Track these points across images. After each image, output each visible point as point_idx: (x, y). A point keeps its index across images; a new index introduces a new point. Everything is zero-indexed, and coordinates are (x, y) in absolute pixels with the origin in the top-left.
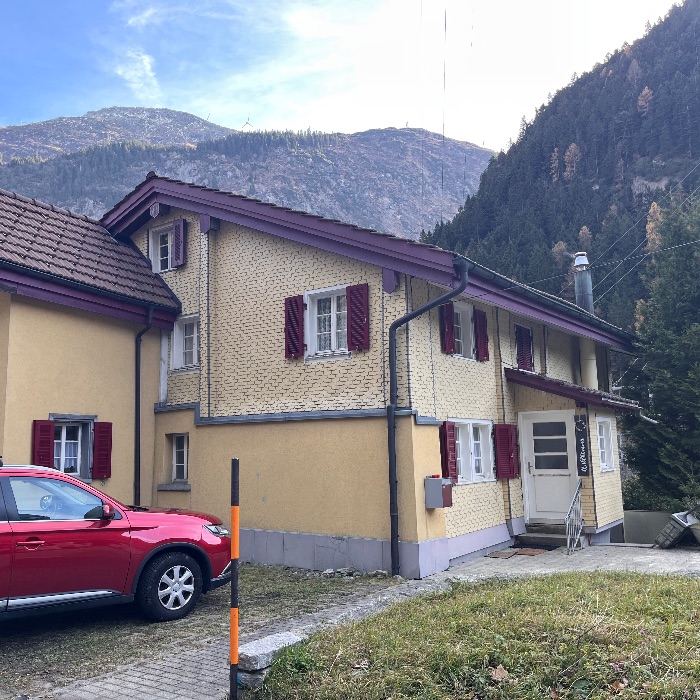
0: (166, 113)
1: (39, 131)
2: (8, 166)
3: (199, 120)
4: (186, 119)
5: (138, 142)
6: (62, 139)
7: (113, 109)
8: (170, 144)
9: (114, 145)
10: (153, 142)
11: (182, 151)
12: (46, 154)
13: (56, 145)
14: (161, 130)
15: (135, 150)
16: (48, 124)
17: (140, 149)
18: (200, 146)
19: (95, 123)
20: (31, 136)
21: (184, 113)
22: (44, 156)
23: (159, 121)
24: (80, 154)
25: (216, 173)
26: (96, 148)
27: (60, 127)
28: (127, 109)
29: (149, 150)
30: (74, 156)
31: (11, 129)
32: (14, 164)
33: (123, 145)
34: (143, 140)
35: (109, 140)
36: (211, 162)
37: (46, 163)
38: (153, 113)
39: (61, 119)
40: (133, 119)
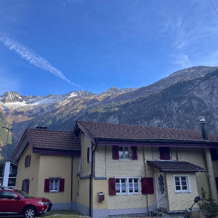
0: (193, 68)
1: (157, 84)
2: (149, 96)
3: (205, 67)
4: (200, 68)
5: (185, 80)
6: (163, 85)
7: (176, 72)
8: (197, 77)
9: (178, 83)
10: (190, 78)
11: (200, 79)
12: (159, 90)
13: (162, 87)
14: (193, 73)
15: (184, 82)
16: (159, 82)
17: (186, 82)
18: (206, 75)
19: (171, 78)
20: (154, 86)
21: (199, 66)
22: (158, 91)
23: (192, 71)
24: (168, 88)
25: (213, 83)
26: (173, 85)
27: (162, 81)
28: (181, 70)
29: (189, 81)
30: (167, 89)
31: (149, 86)
32: (151, 95)
33: (180, 82)
34: (188, 78)
35: (176, 82)
36: (211, 79)
37: (159, 93)
38: (189, 69)
39: (162, 79)
40: (183, 73)
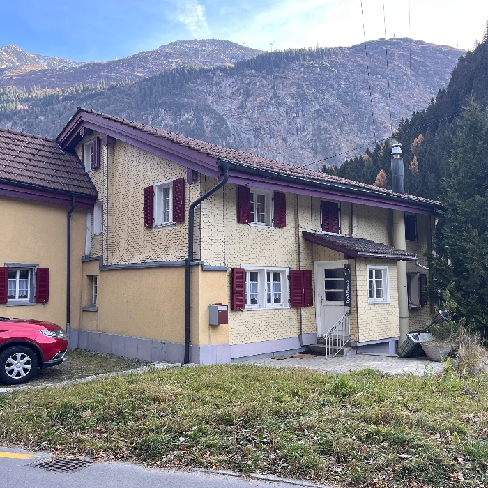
0: (213, 42)
1: (129, 63)
2: (109, 89)
3: (237, 46)
4: (227, 45)
5: (193, 66)
6: (144, 67)
7: (176, 43)
8: (216, 65)
9: (177, 69)
10: (204, 64)
11: (224, 70)
12: (133, 79)
13: (139, 72)
14: (210, 55)
15: (191, 71)
16: (134, 58)
17: (195, 71)
18: (237, 65)
19: (163, 54)
20: (123, 67)
21: (226, 41)
22: (131, 80)
23: (209, 48)
24: (155, 77)
25: (249, 84)
26: (165, 72)
27: (142, 58)
28: (186, 42)
29: (201, 70)
30: (151, 79)
31: (109, 64)
32: (112, 87)
33: (183, 68)
34: (197, 64)
35: (174, 66)
36: (246, 76)
37: (132, 86)
38: (204, 42)
39: (142, 53)
40: (189, 49)
